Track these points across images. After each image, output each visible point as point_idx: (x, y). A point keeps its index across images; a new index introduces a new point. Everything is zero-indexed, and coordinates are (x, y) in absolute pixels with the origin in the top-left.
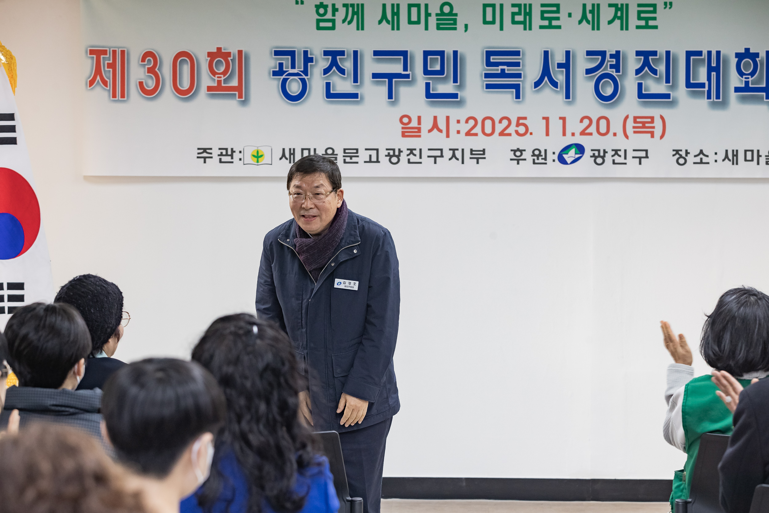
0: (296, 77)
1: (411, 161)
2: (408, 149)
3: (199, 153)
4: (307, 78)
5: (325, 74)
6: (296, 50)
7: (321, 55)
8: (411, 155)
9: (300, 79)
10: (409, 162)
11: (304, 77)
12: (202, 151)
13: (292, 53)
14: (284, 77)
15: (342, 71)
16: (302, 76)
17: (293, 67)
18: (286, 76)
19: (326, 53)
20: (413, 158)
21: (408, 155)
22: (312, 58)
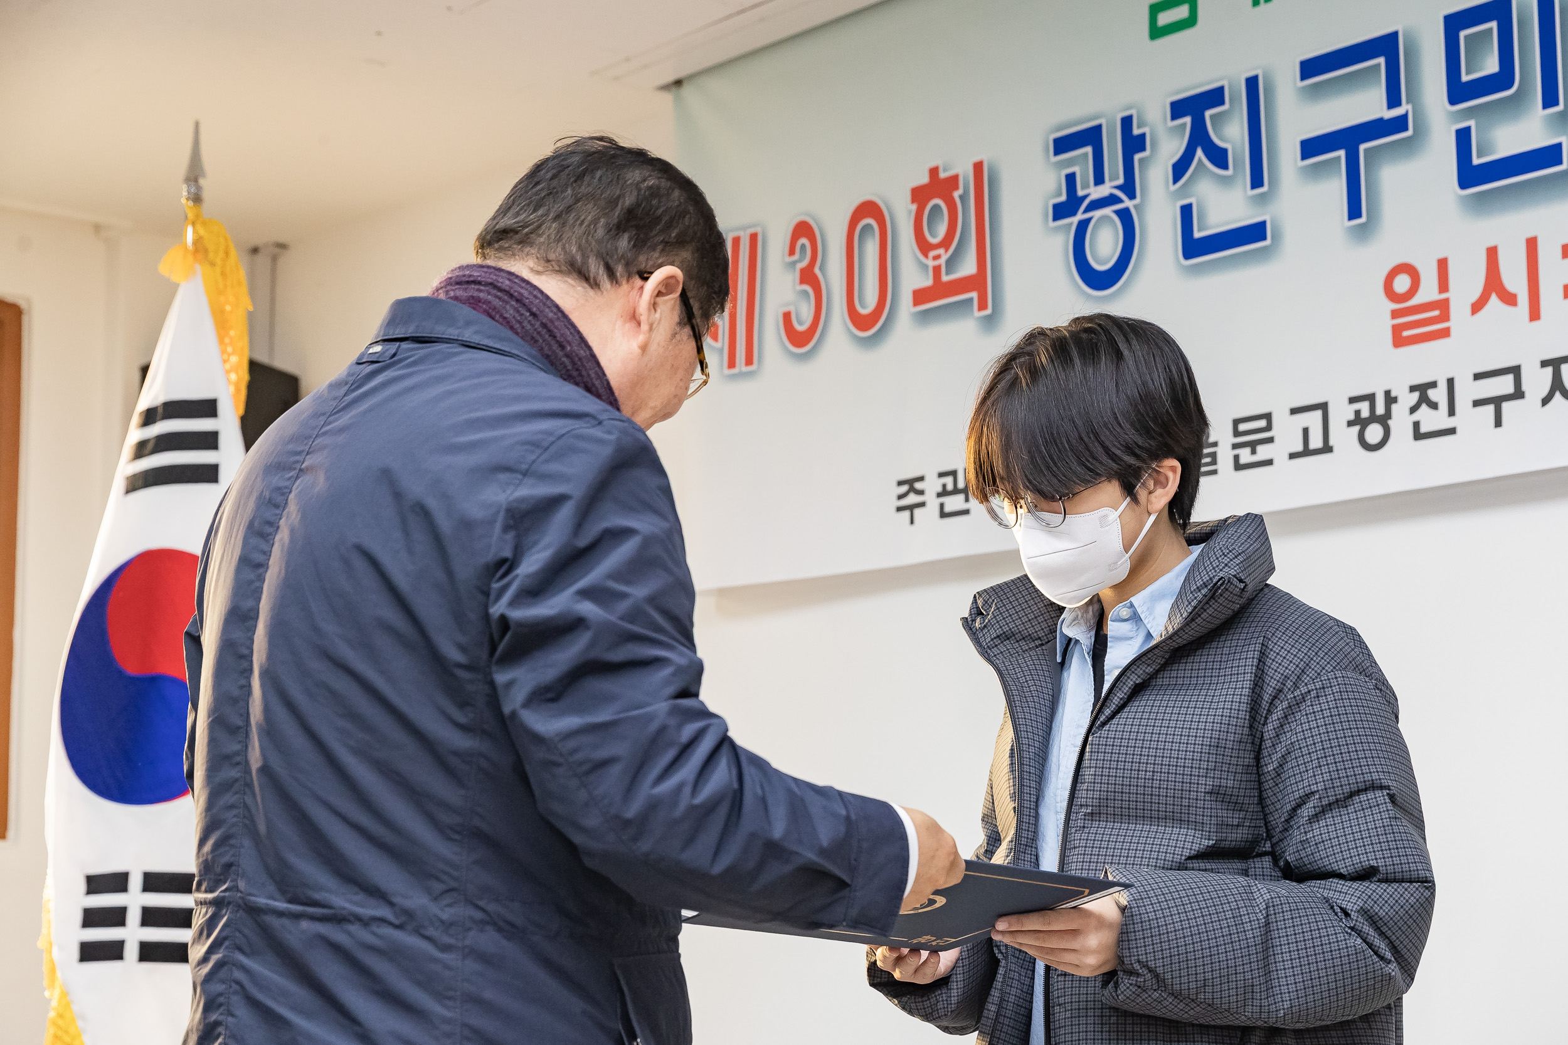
0: (1108, 211)
1: (1424, 429)
2: (1413, 389)
3: (900, 497)
4: (1136, 207)
5: (1175, 181)
6: (1103, 121)
7: (1165, 120)
8: (1424, 407)
9: (1117, 212)
10: (1418, 435)
11: (1128, 203)
12: (905, 488)
13: (1091, 136)
14: (1080, 216)
15: (1219, 157)
16: (1120, 201)
17: (1099, 180)
18: (1086, 211)
19: (1178, 109)
20: (1430, 420)
21: (1413, 410)
22: (1143, 136)
